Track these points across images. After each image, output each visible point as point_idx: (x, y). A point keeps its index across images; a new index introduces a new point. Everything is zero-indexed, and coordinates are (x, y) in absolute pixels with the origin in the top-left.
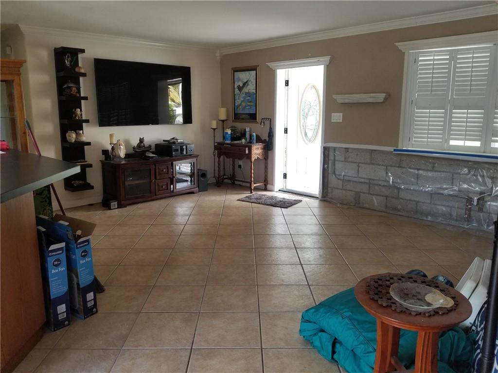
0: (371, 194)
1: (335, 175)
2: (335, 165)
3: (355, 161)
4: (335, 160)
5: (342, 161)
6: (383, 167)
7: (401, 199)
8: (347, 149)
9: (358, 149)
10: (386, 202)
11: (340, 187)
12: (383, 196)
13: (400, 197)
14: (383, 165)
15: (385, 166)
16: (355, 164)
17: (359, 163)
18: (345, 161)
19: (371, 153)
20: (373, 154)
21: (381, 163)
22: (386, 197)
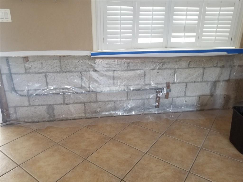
0: (67, 104)
1: (16, 91)
2: (12, 80)
3: (40, 71)
4: (11, 74)
5: (22, 74)
6: (77, 74)
7: (100, 102)
8: (26, 59)
9: (42, 57)
10: (85, 108)
11: (27, 103)
12: (80, 103)
13: (98, 100)
14: (76, 72)
15: (78, 72)
16: (41, 75)
17: (46, 73)
18: (26, 73)
19: (60, 59)
20: (62, 61)
21: (73, 69)
22: (84, 103)
